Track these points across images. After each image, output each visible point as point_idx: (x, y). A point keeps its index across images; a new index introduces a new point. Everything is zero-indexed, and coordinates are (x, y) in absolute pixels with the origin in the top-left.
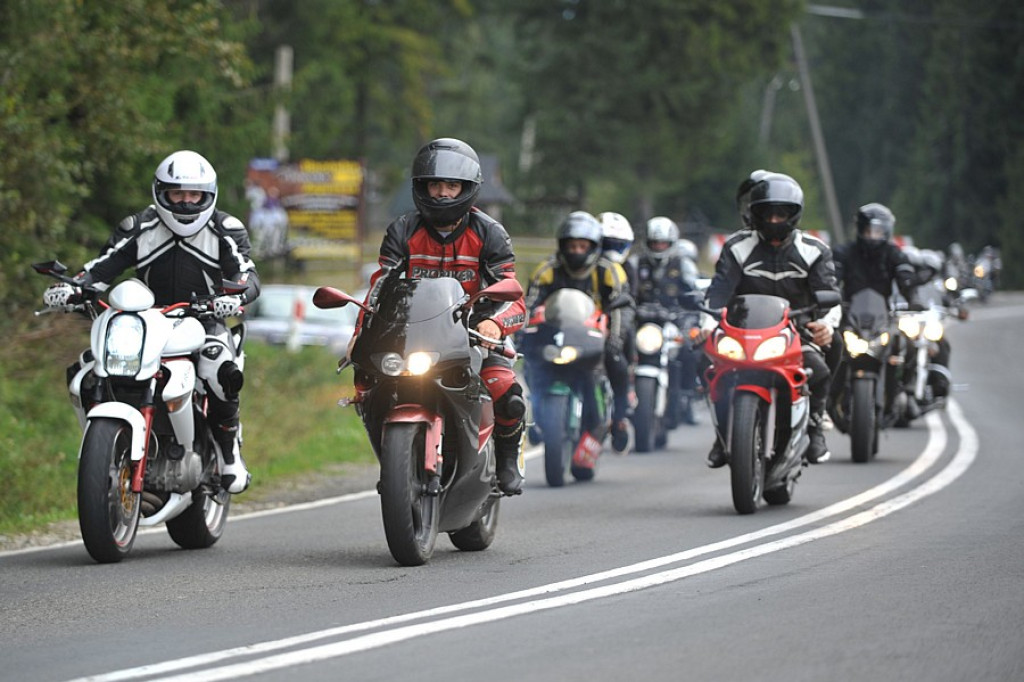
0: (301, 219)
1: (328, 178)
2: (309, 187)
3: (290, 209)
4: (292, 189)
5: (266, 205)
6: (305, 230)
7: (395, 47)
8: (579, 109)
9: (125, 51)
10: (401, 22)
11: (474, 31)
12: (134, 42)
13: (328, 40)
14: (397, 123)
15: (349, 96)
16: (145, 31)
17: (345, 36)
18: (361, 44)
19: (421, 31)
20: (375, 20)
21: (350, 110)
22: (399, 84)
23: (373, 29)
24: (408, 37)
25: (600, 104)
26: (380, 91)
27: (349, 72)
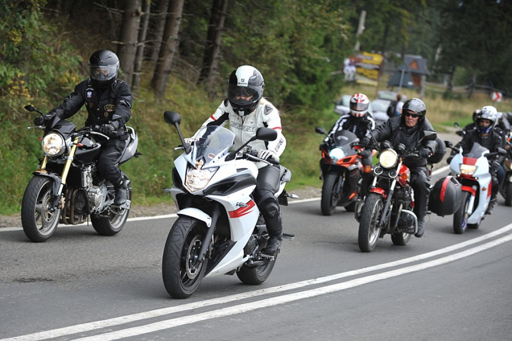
0: (361, 70)
1: (372, 58)
2: (365, 61)
3: (357, 67)
4: (359, 60)
5: (350, 65)
6: (361, 74)
7: (400, 14)
8: (457, 43)
9: (310, 25)
10: (403, 7)
11: (427, 12)
12: (314, 22)
13: (379, 10)
14: (397, 39)
15: (383, 29)
16: (318, 19)
17: (384, 9)
18: (389, 13)
19: (409, 11)
20: (395, 5)
21: (382, 34)
22: (400, 27)
23: (394, 8)
24: (405, 12)
25: (465, 43)
26: (393, 28)
27: (384, 21)
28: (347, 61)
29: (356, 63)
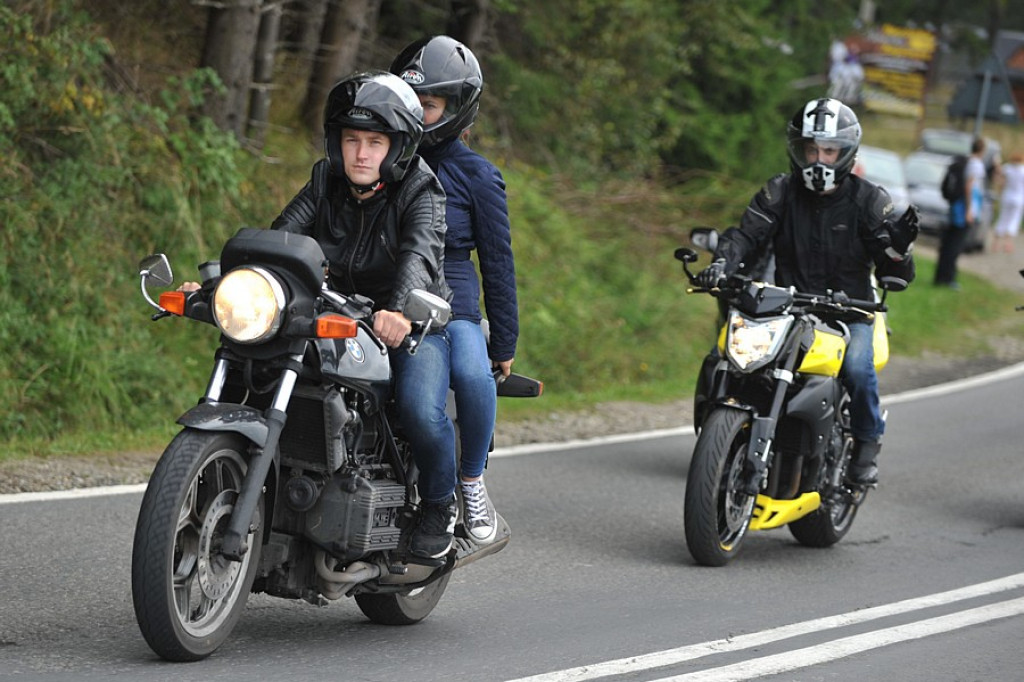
0: (876, 75)
1: (906, 42)
2: (887, 49)
3: (868, 65)
4: (873, 48)
5: (848, 60)
6: (878, 86)
28: (839, 51)
29: (862, 55)
